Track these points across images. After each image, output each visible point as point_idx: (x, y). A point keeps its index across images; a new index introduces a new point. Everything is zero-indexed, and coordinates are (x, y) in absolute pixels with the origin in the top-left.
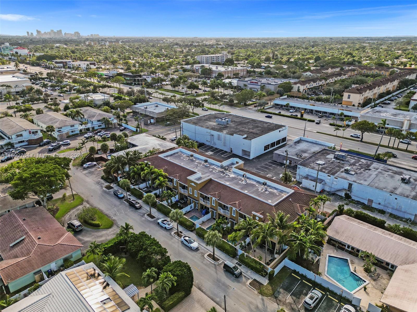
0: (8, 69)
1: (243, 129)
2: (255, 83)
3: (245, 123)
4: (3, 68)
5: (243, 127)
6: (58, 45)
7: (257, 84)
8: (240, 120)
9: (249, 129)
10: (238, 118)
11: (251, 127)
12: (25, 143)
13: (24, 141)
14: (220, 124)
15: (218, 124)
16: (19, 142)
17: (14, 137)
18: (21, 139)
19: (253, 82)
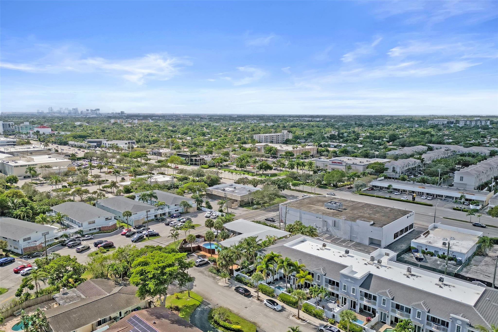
0: (37, 149)
1: (362, 214)
2: (338, 163)
3: (360, 208)
4: (29, 148)
7: (341, 164)
9: (369, 214)
11: (371, 212)
12: (97, 230)
13: (95, 229)
14: (331, 209)
15: (328, 209)
16: (90, 230)
17: (85, 224)
18: (92, 226)
19: (336, 163)
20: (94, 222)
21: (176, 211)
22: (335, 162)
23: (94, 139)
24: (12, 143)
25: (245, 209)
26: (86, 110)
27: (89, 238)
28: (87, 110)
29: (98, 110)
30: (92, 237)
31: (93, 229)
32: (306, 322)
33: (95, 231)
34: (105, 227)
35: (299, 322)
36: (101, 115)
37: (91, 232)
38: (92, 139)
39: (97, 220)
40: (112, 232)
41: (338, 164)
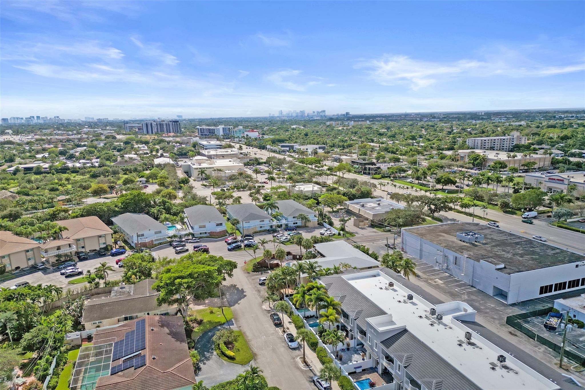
0: (232, 153)
1: (503, 253)
3: (510, 244)
4: (227, 152)
5: (504, 251)
6: (294, 126)
7: (561, 182)
8: (504, 238)
9: (514, 255)
10: (501, 235)
11: (520, 252)
12: (207, 235)
13: (206, 233)
14: (463, 241)
15: (460, 240)
16: (201, 233)
17: (196, 227)
18: (203, 230)
19: (555, 179)
20: (204, 227)
21: (294, 223)
22: (552, 179)
23: (291, 143)
24: (219, 147)
25: (375, 230)
26: (312, 112)
27: (196, 241)
28: (314, 112)
29: (324, 111)
30: (199, 241)
31: (203, 233)
32: (309, 368)
33: (205, 235)
34: (214, 232)
35: (301, 366)
36: (326, 117)
37: (202, 235)
38: (289, 143)
39: (207, 224)
40: (219, 238)
41: (558, 181)
